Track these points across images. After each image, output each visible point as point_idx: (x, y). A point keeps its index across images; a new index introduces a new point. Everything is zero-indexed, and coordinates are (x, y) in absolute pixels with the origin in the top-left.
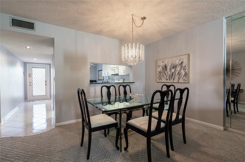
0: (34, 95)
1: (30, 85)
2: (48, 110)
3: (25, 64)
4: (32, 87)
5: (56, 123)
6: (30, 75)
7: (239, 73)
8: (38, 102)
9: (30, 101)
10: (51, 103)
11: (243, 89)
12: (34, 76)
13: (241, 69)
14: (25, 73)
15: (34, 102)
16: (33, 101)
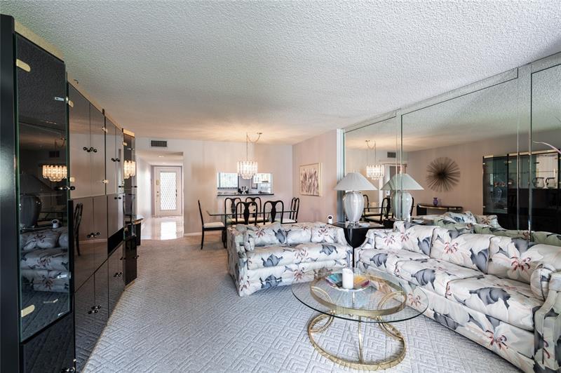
0: (162, 209)
1: (158, 196)
2: (178, 225)
3: (152, 167)
4: (160, 199)
5: (185, 233)
6: (158, 183)
7: (457, 181)
8: (167, 218)
9: (157, 217)
10: (181, 219)
11: (462, 206)
12: (162, 182)
13: (459, 173)
14: (152, 180)
15: (163, 218)
16: (161, 217)
